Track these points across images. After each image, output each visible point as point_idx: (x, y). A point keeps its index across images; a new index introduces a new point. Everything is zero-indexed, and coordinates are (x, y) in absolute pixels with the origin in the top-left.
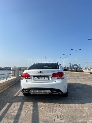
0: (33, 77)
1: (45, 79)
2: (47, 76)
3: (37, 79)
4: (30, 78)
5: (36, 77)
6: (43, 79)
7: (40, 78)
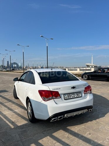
0: (64, 95)
1: (78, 96)
2: (80, 92)
3: (69, 98)
4: (60, 98)
5: (67, 95)
6: (76, 97)
7: (73, 96)
